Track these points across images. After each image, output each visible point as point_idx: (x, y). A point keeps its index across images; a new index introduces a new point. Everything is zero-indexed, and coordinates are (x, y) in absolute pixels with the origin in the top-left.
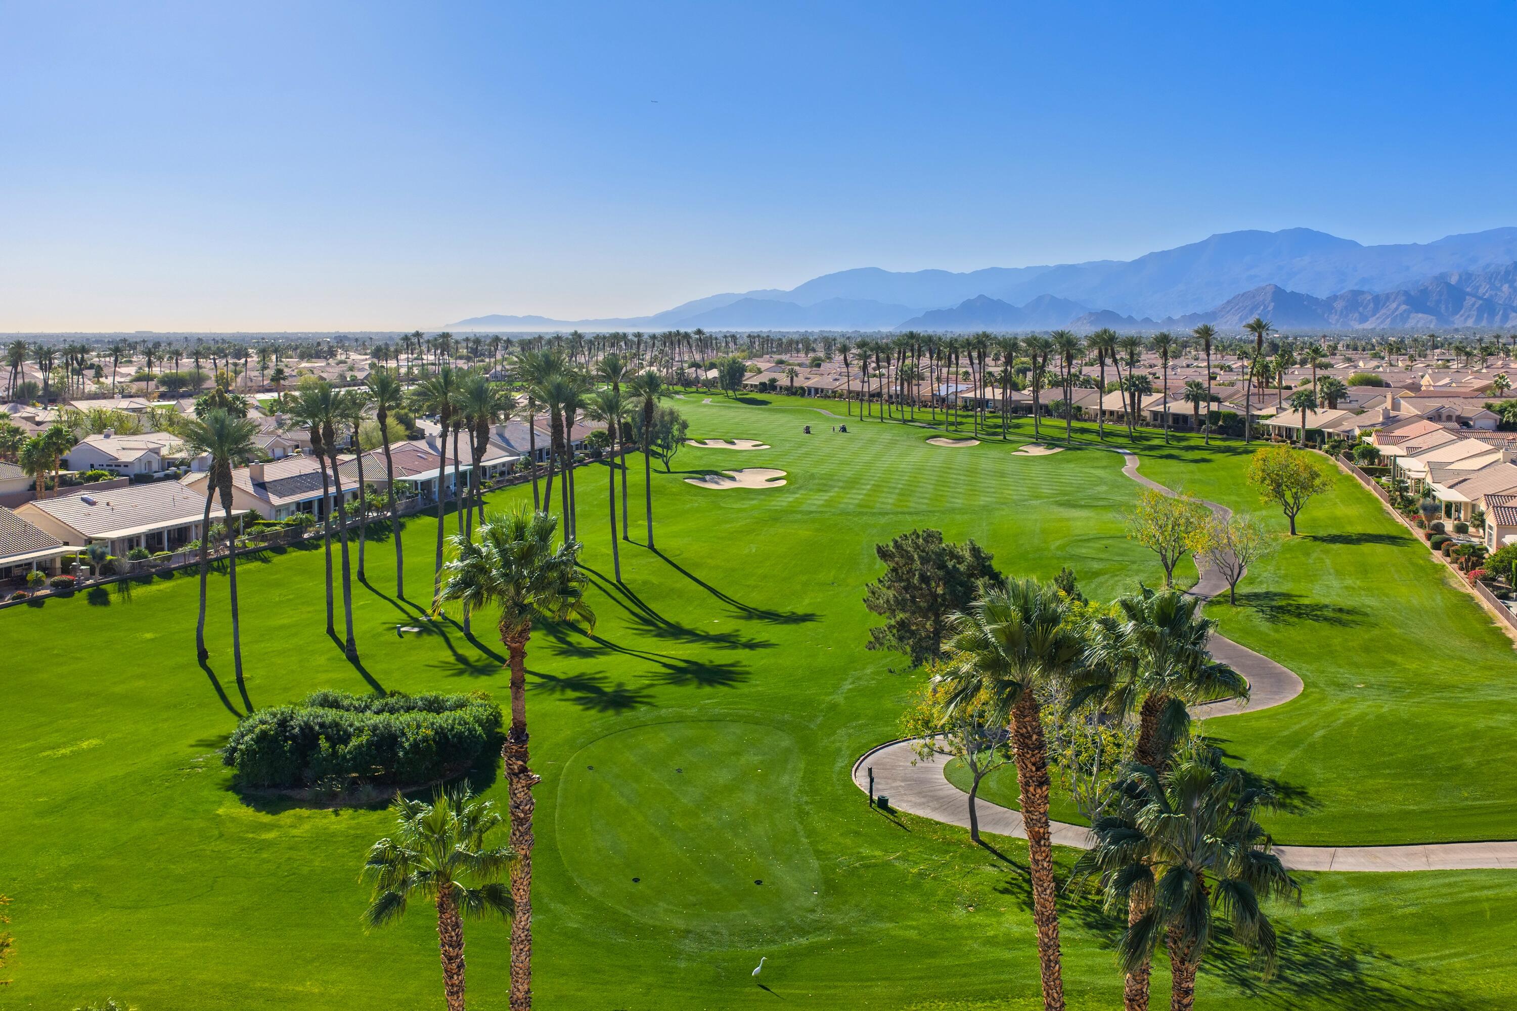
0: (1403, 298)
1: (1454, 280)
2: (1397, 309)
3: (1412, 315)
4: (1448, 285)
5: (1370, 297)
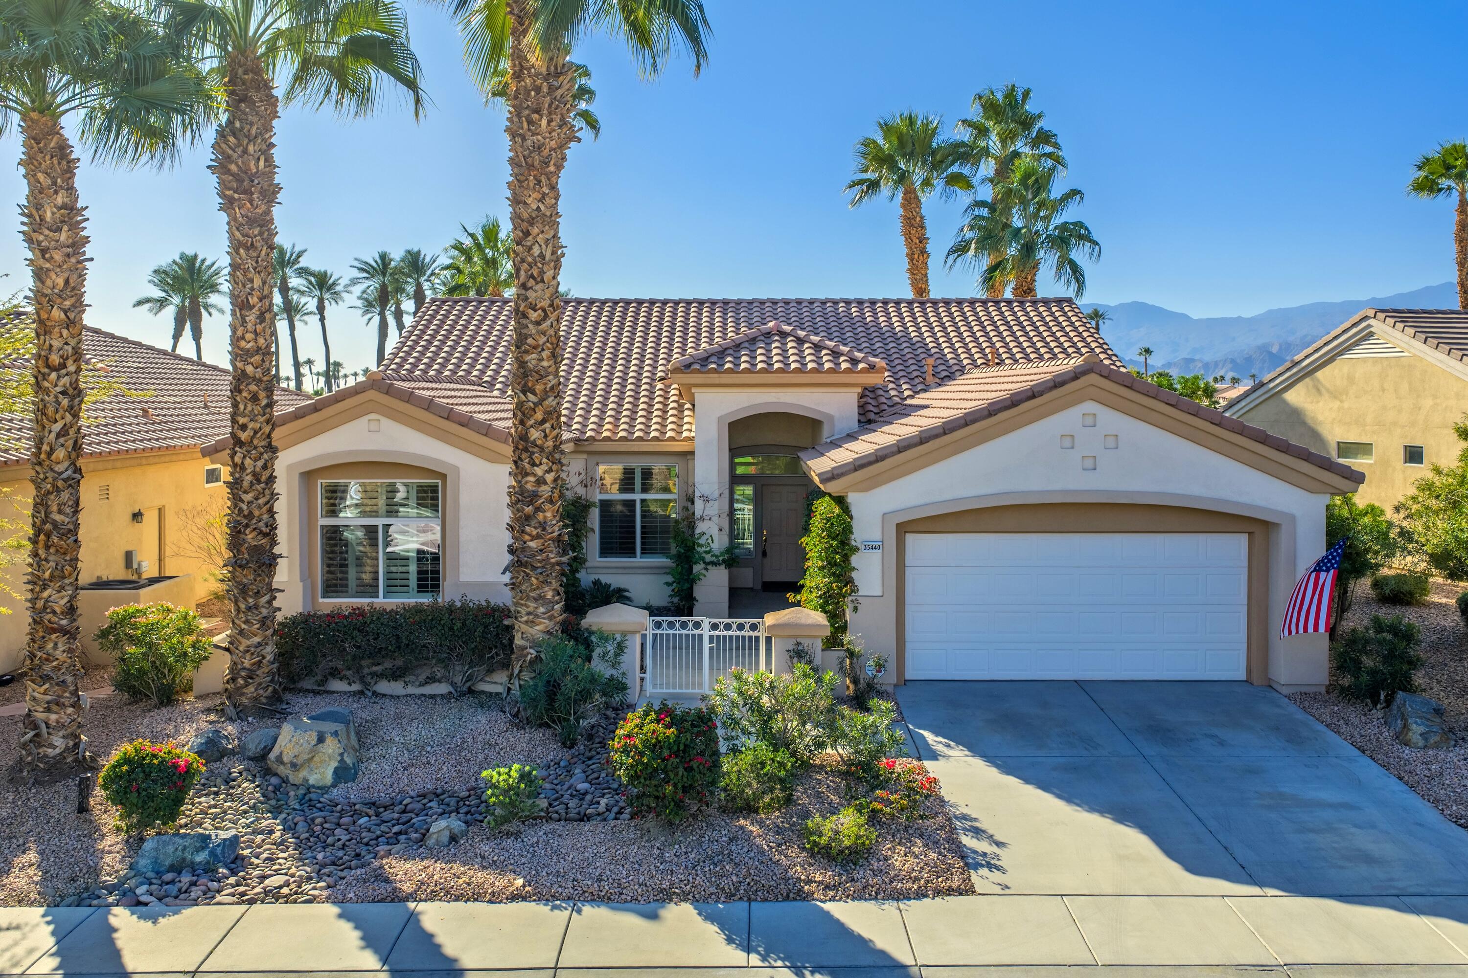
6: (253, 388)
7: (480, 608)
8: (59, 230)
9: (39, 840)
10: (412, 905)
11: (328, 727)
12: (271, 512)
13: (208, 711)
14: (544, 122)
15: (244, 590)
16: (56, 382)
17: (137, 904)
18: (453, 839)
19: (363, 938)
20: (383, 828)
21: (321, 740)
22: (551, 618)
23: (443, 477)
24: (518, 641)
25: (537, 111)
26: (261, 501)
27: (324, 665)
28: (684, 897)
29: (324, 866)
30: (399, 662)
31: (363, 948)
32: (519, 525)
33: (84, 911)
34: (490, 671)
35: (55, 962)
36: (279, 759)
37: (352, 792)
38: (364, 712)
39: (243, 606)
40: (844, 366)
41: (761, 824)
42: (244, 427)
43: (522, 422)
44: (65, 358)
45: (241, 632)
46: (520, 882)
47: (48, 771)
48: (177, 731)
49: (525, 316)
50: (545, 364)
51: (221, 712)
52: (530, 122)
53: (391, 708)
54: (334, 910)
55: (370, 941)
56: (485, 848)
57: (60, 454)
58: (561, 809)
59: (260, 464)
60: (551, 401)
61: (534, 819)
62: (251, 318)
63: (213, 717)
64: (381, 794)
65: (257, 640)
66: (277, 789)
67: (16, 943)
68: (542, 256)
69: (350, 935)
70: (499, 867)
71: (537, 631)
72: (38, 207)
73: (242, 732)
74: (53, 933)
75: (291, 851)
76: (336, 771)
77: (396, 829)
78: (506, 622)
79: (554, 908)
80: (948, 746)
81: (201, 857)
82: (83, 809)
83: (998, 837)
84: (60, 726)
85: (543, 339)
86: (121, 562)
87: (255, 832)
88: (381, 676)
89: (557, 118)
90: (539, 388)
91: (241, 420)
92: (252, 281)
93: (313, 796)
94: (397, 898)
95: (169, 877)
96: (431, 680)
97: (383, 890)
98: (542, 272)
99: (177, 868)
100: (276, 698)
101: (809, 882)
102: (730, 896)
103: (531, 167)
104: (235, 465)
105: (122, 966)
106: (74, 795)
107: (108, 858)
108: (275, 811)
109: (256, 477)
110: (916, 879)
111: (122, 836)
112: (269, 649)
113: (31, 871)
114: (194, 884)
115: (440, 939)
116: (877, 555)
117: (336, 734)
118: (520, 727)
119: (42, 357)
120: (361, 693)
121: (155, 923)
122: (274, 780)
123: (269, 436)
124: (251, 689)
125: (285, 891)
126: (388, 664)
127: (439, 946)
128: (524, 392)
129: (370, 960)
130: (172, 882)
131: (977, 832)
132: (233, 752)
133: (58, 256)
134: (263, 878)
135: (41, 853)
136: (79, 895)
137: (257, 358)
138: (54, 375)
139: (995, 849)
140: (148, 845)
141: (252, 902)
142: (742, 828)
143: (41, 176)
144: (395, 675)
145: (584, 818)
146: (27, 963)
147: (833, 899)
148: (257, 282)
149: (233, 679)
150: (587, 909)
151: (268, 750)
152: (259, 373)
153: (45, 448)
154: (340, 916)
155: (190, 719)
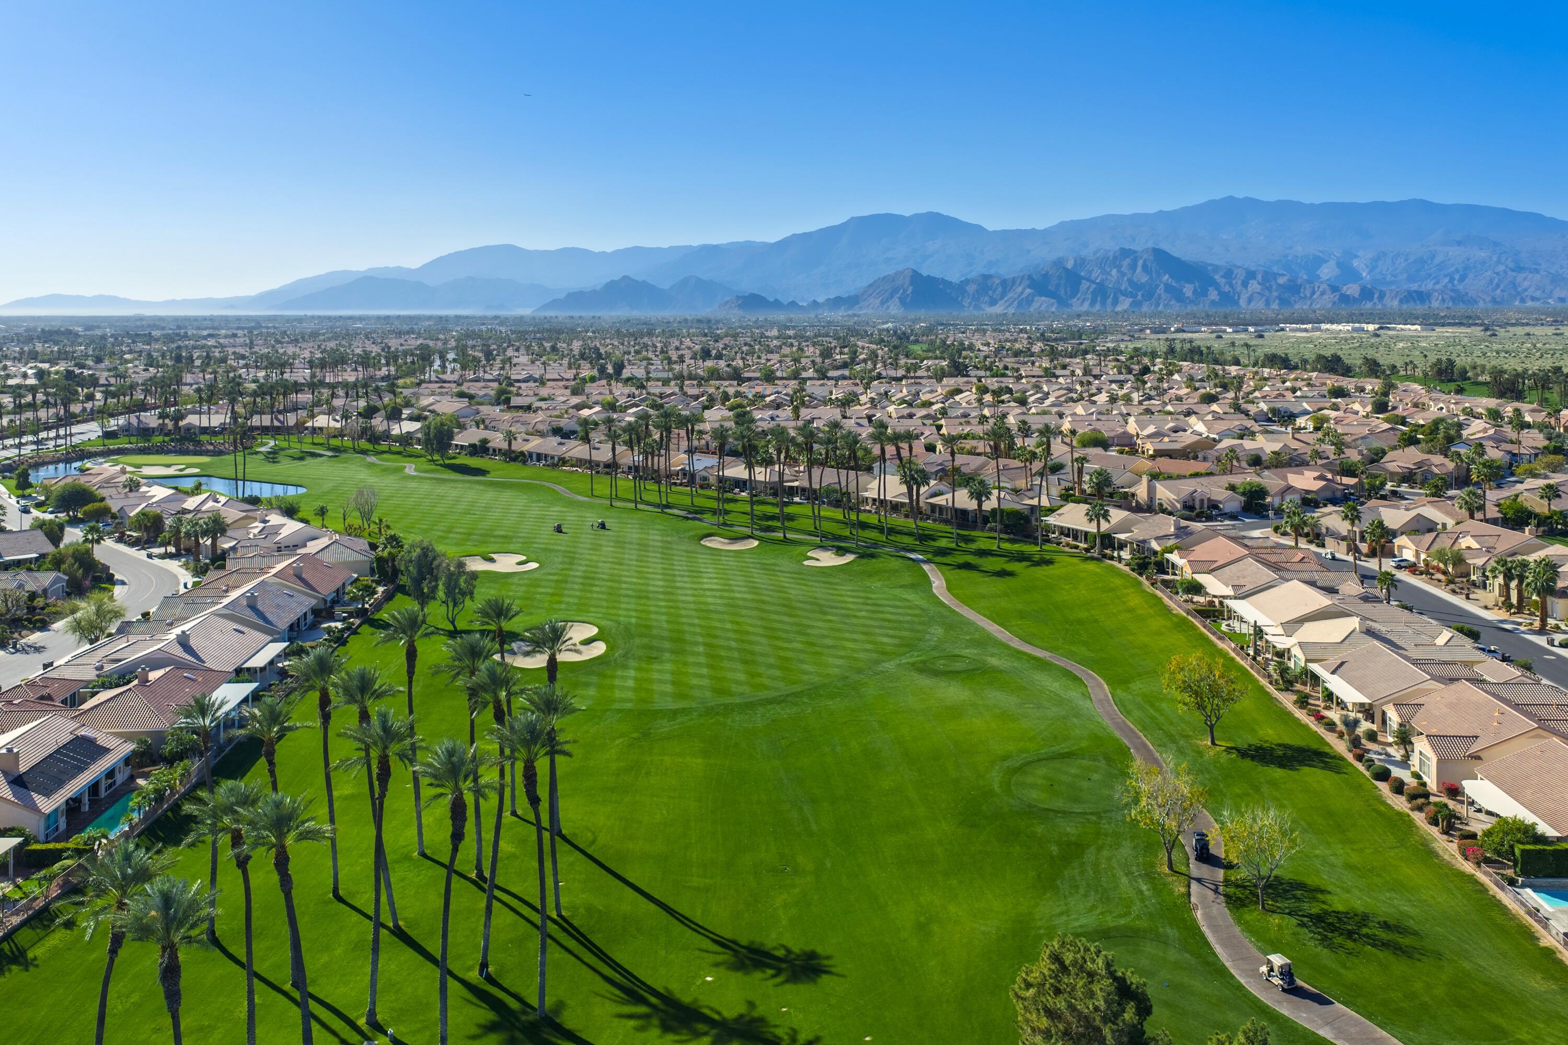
0: (1027, 282)
1: (1070, 265)
2: (1022, 293)
3: (1036, 298)
4: (1066, 269)
5: (998, 281)
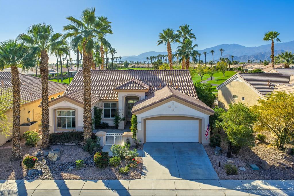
0: (253, 57)
1: (263, 53)
6: (45, 101)
7: (80, 132)
8: (16, 82)
9: (15, 170)
10: (64, 180)
11: (56, 152)
12: (48, 119)
13: (39, 148)
14: (88, 62)
15: (44, 131)
16: (16, 104)
17: (28, 180)
18: (72, 170)
19: (57, 185)
20: (63, 168)
21: (55, 154)
22: (89, 135)
23: (76, 110)
24: (85, 138)
25: (87, 60)
26: (47, 118)
27: (57, 141)
28: (101, 179)
29: (53, 174)
30: (68, 140)
31: (57, 186)
32: (85, 121)
33: (21, 181)
34: (82, 142)
35: (17, 188)
36: (49, 157)
37: (59, 162)
38: (62, 148)
39: (44, 133)
40: (142, 89)
41: (114, 168)
42: (44, 107)
43: (85, 106)
44: (17, 100)
45: (44, 137)
46: (79, 177)
47: (16, 159)
48: (34, 152)
49: (85, 91)
50: (88, 97)
51: (41, 149)
52: (86, 62)
53: (66, 147)
54: (54, 181)
55: (58, 186)
56: (76, 172)
57: (17, 114)
58: (88, 165)
59: (46, 112)
60: (89, 103)
61: (83, 167)
62: (45, 91)
63: (40, 150)
64: (63, 162)
65: (46, 138)
66: (48, 161)
67: (12, 185)
68: (88, 82)
69: (55, 184)
70: (77, 175)
71: (87, 137)
72: (13, 79)
73: (44, 152)
74: (17, 184)
75: (49, 172)
76: (57, 159)
77: (64, 168)
78: (83, 136)
79: (83, 181)
80: (147, 154)
81: (37, 173)
82: (21, 165)
83: (148, 170)
84: (17, 153)
85: (88, 94)
86: (27, 120)
87: (45, 168)
88: (65, 142)
89: (90, 61)
90: (87, 101)
91: (44, 106)
92: (45, 85)
93: (53, 163)
94: (63, 179)
95: (32, 176)
96: (73, 143)
97: (61, 178)
98: (88, 84)
99: (33, 174)
100: (49, 146)
101: (118, 177)
102: (107, 179)
103: (86, 68)
104: (43, 112)
105: (26, 189)
106: (19, 163)
107: (24, 173)
108: (48, 165)
109: (46, 114)
110: (133, 177)
111: (26, 169)
112: (48, 139)
113: (14, 175)
114: (36, 177)
115: (67, 185)
116: (141, 124)
117: (57, 153)
118: (85, 151)
119: (14, 100)
120: (62, 145)
121: (30, 182)
122: (48, 160)
123: (48, 108)
124: (45, 145)
125: (48, 178)
126: (66, 141)
127: (67, 186)
128: (85, 102)
129: (58, 188)
130: (33, 176)
131: (145, 169)
132: (42, 155)
133: (16, 86)
134: (45, 176)
135: (15, 172)
136: (20, 178)
137: (46, 96)
138: (16, 103)
139: (147, 172)
140: (30, 171)
141: (43, 180)
142: (112, 169)
143: (14, 75)
144: (67, 142)
145: (90, 167)
146: (13, 188)
147: (121, 180)
148: (46, 85)
149: (43, 144)
150: (88, 181)
151: (47, 155)
152: (46, 99)
153: (15, 113)
154: (55, 182)
155: (36, 150)
